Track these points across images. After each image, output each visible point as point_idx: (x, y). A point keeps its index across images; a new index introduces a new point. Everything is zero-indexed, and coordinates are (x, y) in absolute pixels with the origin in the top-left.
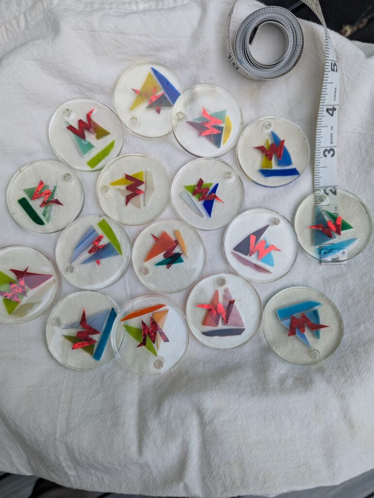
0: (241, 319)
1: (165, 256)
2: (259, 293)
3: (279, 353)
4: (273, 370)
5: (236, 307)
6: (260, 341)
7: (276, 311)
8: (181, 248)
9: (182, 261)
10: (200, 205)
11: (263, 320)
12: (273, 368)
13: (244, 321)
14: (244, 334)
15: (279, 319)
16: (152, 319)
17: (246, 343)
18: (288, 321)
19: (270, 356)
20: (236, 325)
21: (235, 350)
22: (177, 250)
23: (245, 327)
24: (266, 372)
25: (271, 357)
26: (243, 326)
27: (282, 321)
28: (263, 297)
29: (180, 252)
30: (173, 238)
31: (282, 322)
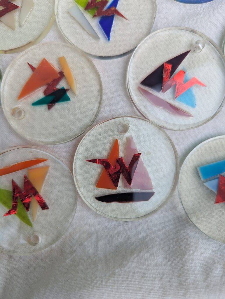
0: (148, 179)
1: (45, 92)
2: (175, 143)
3: (201, 227)
4: (193, 252)
5: (142, 163)
6: (174, 208)
7: (198, 169)
8: (68, 83)
9: (68, 99)
10: (95, 23)
11: (179, 181)
12: (194, 249)
13: (153, 182)
14: (152, 199)
15: (202, 179)
16: (26, 177)
17: (155, 211)
18: (215, 182)
19: (188, 230)
20: (143, 187)
21: (140, 221)
22: (62, 85)
23: (154, 190)
24: (184, 255)
25: (190, 232)
26: (152, 188)
27: (205, 182)
28: (180, 149)
29: (66, 87)
30: (57, 69)
31: (205, 184)
